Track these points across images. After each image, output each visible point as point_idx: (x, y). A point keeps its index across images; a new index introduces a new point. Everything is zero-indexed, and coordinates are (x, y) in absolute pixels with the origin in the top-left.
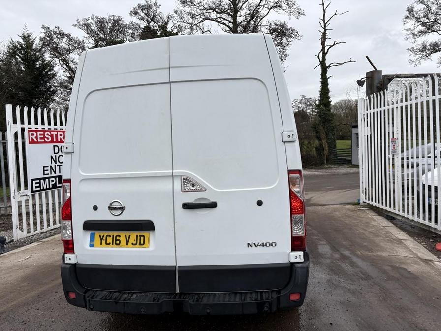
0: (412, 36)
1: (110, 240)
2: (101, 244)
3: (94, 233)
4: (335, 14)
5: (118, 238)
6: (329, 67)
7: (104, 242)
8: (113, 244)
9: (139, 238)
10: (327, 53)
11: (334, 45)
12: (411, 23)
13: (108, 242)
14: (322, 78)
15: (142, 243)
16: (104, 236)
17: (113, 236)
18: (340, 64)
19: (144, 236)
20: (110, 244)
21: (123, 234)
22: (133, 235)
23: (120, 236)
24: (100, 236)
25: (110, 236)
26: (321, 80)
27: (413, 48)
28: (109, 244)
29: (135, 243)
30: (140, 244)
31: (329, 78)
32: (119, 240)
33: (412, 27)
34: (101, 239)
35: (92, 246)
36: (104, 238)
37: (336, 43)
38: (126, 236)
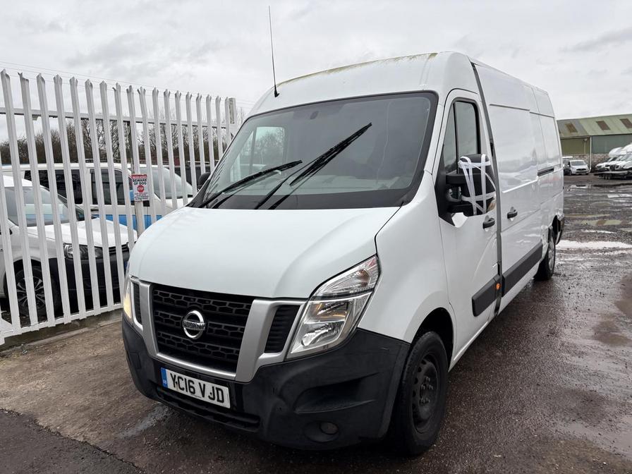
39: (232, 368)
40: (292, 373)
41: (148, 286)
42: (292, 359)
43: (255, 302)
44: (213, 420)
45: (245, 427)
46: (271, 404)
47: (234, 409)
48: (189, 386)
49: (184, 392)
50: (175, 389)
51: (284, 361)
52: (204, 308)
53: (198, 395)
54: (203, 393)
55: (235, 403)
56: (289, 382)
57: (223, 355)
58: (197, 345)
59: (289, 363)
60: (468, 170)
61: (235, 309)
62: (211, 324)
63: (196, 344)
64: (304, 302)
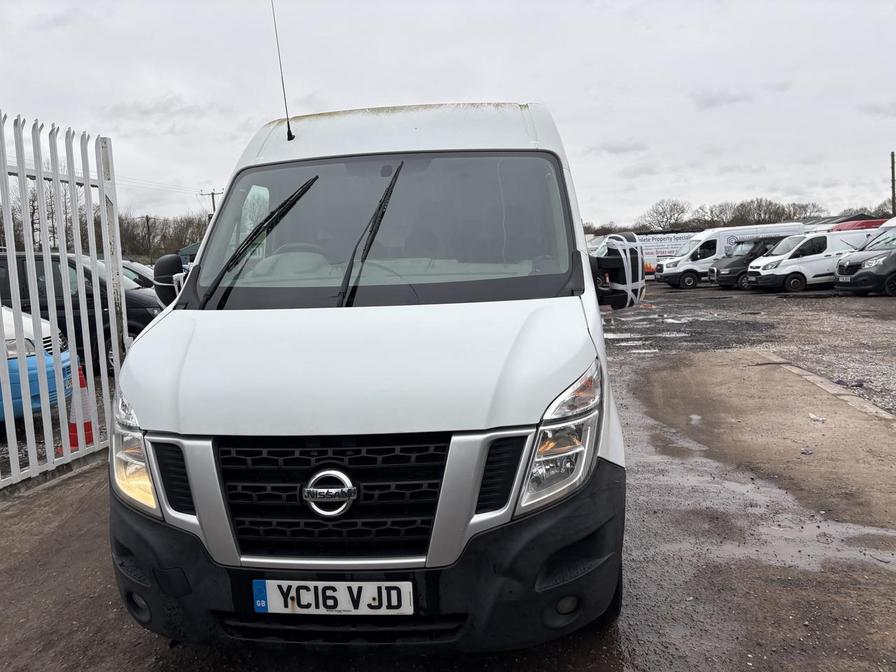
39: (420, 548)
40: (528, 535)
41: (209, 443)
42: (525, 515)
43: (454, 439)
44: (366, 643)
45: (431, 639)
46: (494, 588)
47: (422, 613)
48: (324, 597)
49: (312, 611)
50: (288, 611)
51: (512, 520)
52: (350, 463)
53: (345, 607)
54: (356, 603)
55: (424, 604)
56: (528, 548)
57: (397, 532)
58: (340, 525)
59: (521, 522)
60: (625, 251)
61: (413, 456)
62: (366, 487)
63: (334, 526)
64: (535, 430)
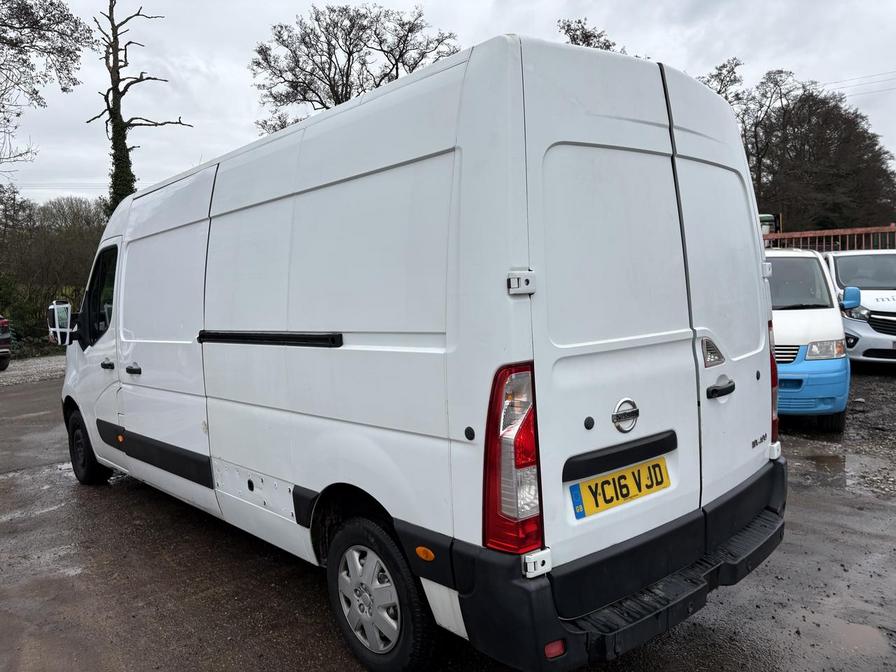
0: (271, 99)
1: (610, 491)
2: (597, 505)
3: (578, 485)
4: (138, 14)
5: (623, 482)
6: (129, 125)
7: (600, 499)
8: (618, 499)
9: (652, 471)
10: (124, 93)
11: (140, 80)
12: (264, 76)
13: (608, 498)
14: (115, 147)
15: (659, 480)
16: (597, 485)
17: (614, 480)
18: (156, 125)
19: (658, 466)
20: (612, 498)
21: (627, 471)
22: (643, 467)
23: (624, 477)
24: (590, 487)
25: (607, 482)
26: (113, 152)
27: (266, 122)
28: (611, 500)
29: (649, 483)
30: (658, 484)
31: (131, 149)
32: (626, 486)
33: (267, 83)
34: (595, 494)
35: (580, 515)
36: (600, 490)
37: (145, 76)
38: (633, 473)
